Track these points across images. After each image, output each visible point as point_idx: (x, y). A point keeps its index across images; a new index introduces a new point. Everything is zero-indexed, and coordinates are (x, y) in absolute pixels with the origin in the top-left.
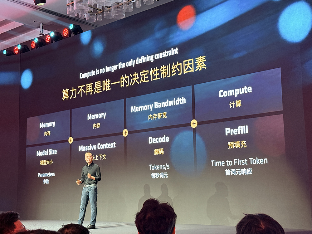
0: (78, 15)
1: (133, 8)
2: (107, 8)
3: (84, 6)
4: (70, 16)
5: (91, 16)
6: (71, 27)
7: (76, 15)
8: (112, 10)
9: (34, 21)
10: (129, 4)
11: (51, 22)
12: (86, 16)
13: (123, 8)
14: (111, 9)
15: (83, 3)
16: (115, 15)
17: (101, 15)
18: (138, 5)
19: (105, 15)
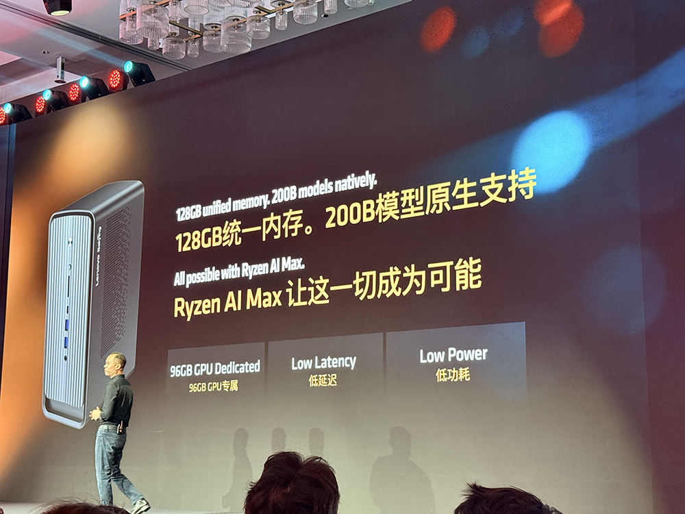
0: (145, 40)
1: (269, 29)
2: (210, 27)
3: (158, 21)
4: (127, 42)
5: (174, 45)
6: (128, 66)
7: (140, 41)
8: (222, 33)
9: (44, 52)
10: (260, 21)
11: (84, 54)
12: (163, 44)
13: (248, 29)
14: (220, 30)
15: (156, 15)
16: (228, 45)
17: (197, 44)
18: (280, 24)
19: (205, 43)
